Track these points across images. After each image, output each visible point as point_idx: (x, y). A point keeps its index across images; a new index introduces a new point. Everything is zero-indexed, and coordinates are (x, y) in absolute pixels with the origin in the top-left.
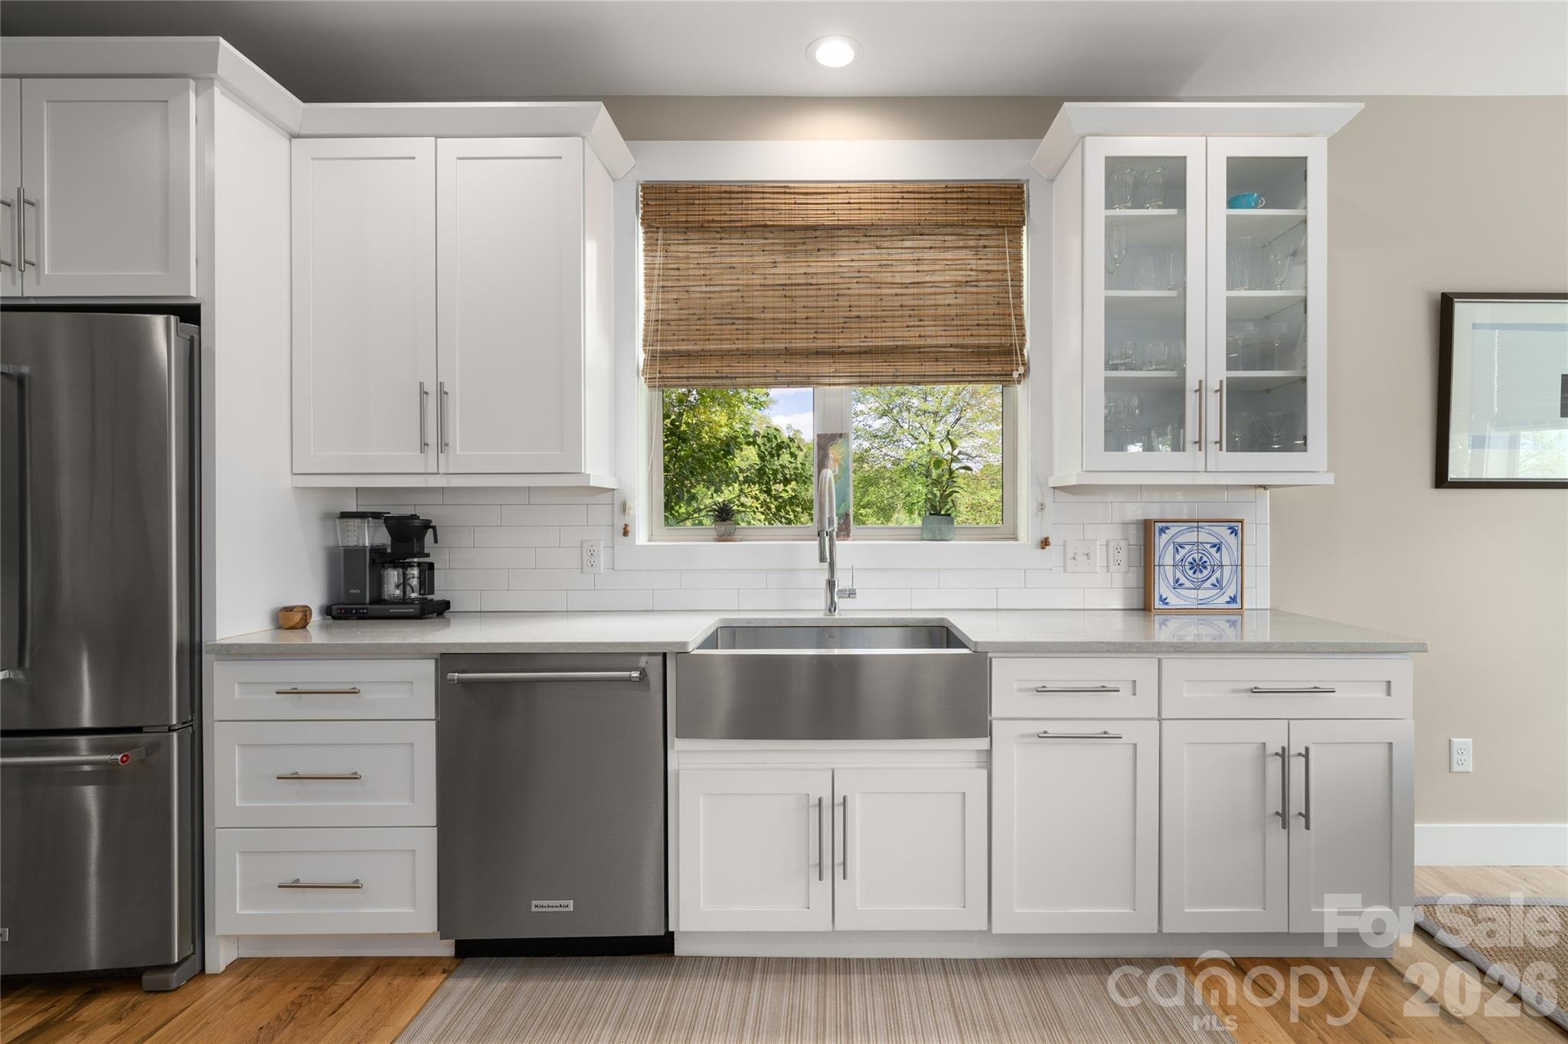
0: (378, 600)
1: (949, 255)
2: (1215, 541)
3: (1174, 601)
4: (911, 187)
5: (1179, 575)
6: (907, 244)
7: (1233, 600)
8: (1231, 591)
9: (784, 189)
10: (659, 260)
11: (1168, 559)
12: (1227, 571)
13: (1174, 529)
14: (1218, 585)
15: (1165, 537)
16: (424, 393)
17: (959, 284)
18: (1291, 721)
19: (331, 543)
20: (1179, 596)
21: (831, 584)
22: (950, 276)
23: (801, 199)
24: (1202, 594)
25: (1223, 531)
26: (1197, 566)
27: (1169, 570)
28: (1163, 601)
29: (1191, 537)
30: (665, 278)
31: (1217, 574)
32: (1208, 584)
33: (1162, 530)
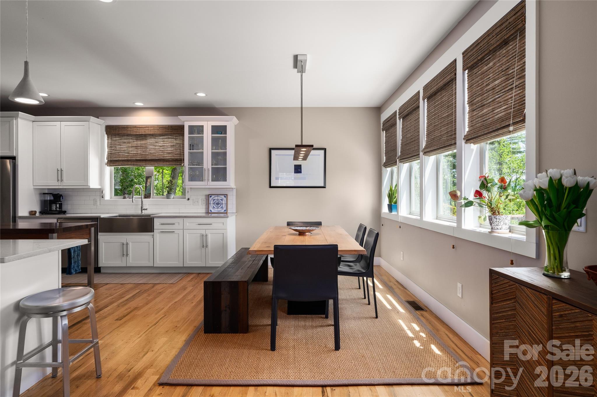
0: (51, 210)
1: (169, 140)
2: (221, 199)
3: (213, 211)
4: (161, 126)
5: (214, 206)
6: (161, 138)
7: (225, 211)
8: (225, 209)
9: (135, 127)
10: (110, 141)
11: (212, 203)
12: (224, 205)
13: (213, 196)
14: (222, 208)
15: (211, 198)
16: (58, 170)
17: (172, 146)
18: (206, 230)
19: (41, 199)
20: (214, 210)
21: (142, 207)
22: (170, 144)
23: (139, 129)
24: (219, 209)
25: (223, 197)
26: (218, 204)
27: (212, 205)
28: (211, 211)
29: (216, 198)
30: (111, 145)
31: (222, 206)
32: (220, 207)
33: (211, 197)
